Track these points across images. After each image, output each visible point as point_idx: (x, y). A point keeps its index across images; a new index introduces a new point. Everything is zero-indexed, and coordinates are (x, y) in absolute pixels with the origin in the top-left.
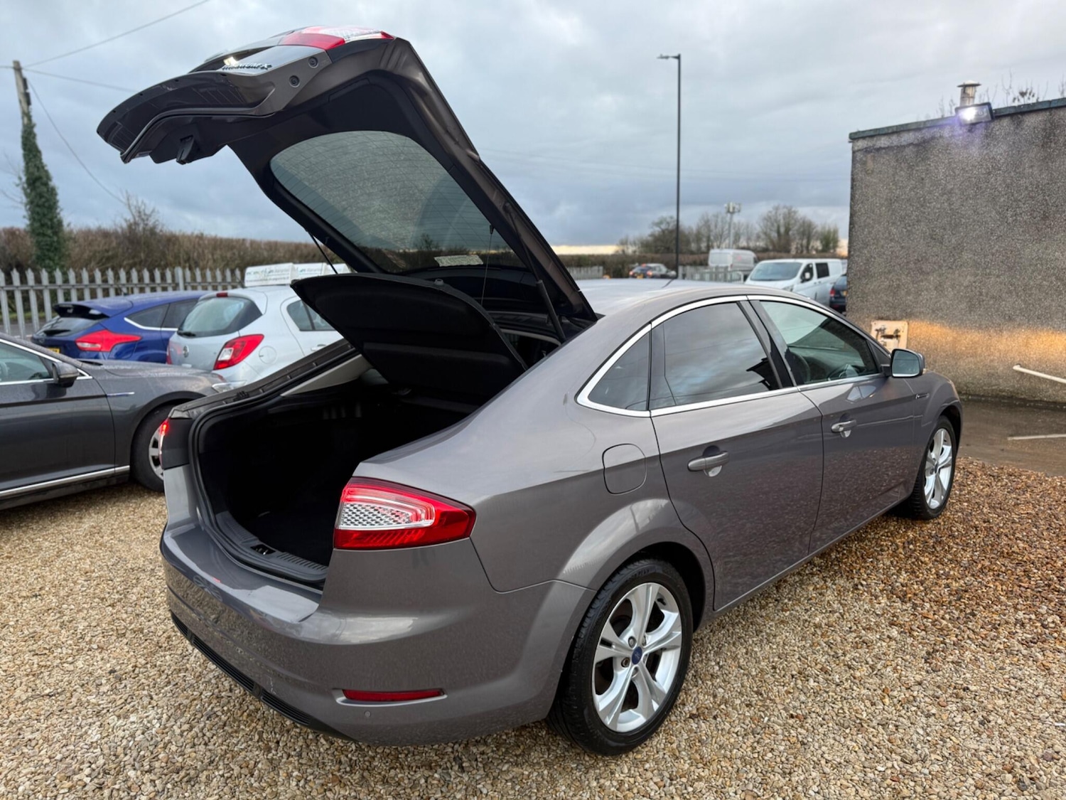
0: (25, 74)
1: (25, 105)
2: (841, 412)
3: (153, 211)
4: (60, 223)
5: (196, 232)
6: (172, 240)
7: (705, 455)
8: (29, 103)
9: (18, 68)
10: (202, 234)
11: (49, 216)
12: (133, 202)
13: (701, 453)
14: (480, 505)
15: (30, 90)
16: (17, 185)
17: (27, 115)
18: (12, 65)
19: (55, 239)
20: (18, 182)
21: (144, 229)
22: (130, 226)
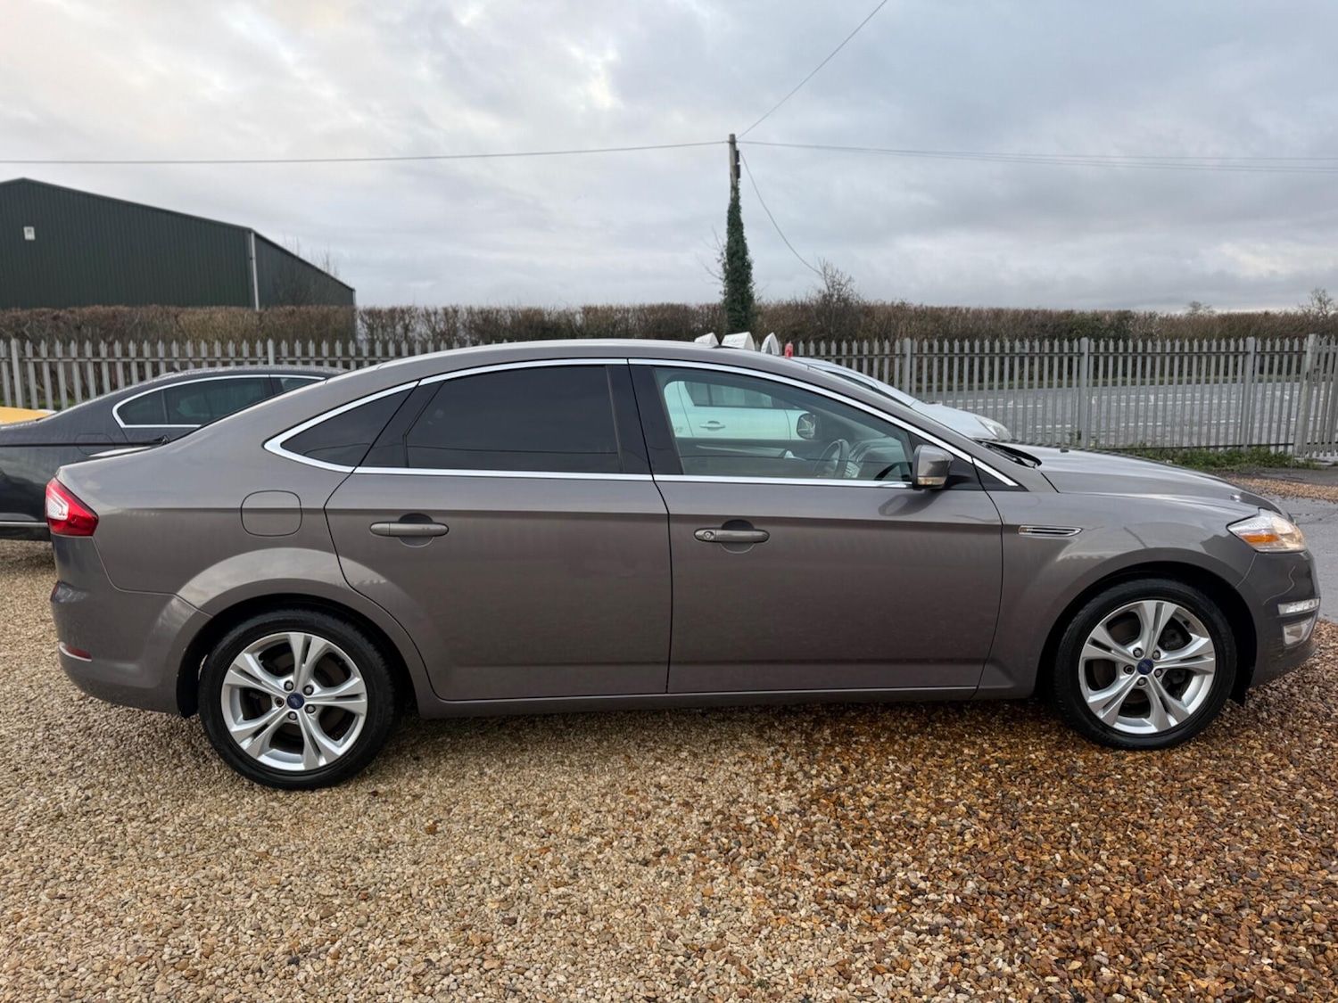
0: (738, 146)
1: (734, 179)
2: (727, 517)
3: (850, 279)
4: (751, 298)
5: (897, 302)
6: (868, 311)
7: (402, 521)
8: (738, 175)
9: (733, 142)
10: (904, 303)
11: (742, 290)
12: (829, 272)
13: (397, 519)
14: (110, 517)
15: (741, 163)
16: (719, 261)
17: (735, 189)
18: (728, 139)
19: (743, 314)
20: (719, 257)
21: (838, 299)
22: (825, 296)
